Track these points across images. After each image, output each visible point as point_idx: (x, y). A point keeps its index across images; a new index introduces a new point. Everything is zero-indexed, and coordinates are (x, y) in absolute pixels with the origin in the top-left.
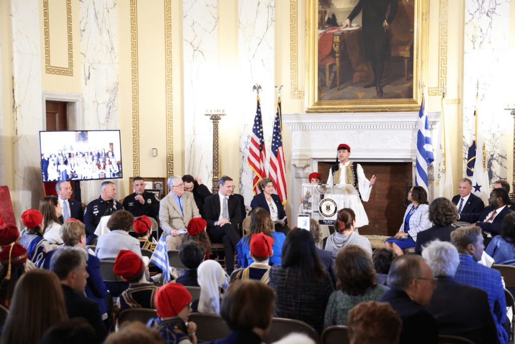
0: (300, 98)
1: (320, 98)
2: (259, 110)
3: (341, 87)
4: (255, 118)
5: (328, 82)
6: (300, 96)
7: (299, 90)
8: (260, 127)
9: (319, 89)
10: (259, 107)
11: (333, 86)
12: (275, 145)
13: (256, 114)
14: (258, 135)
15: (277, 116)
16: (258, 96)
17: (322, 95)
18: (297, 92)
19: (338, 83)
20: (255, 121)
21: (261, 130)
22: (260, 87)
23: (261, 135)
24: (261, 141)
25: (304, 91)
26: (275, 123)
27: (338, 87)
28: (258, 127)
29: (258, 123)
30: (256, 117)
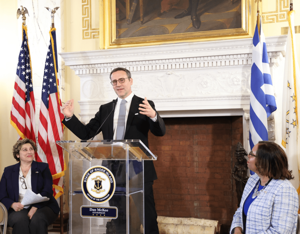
0: (94, 38)
1: (119, 36)
2: (25, 43)
3: (146, 19)
4: (20, 54)
5: (129, 14)
6: (94, 36)
7: (93, 28)
8: (26, 66)
9: (117, 24)
10: (25, 39)
11: (135, 18)
12: (47, 91)
13: (22, 49)
14: (22, 78)
15: (49, 51)
16: (24, 24)
17: (122, 31)
18: (90, 31)
19: (141, 15)
20: (20, 58)
21: (27, 71)
22: (26, 11)
23: (27, 77)
24: (27, 87)
25: (98, 29)
26: (47, 61)
27: (142, 20)
28: (23, 67)
29: (23, 61)
30: (21, 52)
